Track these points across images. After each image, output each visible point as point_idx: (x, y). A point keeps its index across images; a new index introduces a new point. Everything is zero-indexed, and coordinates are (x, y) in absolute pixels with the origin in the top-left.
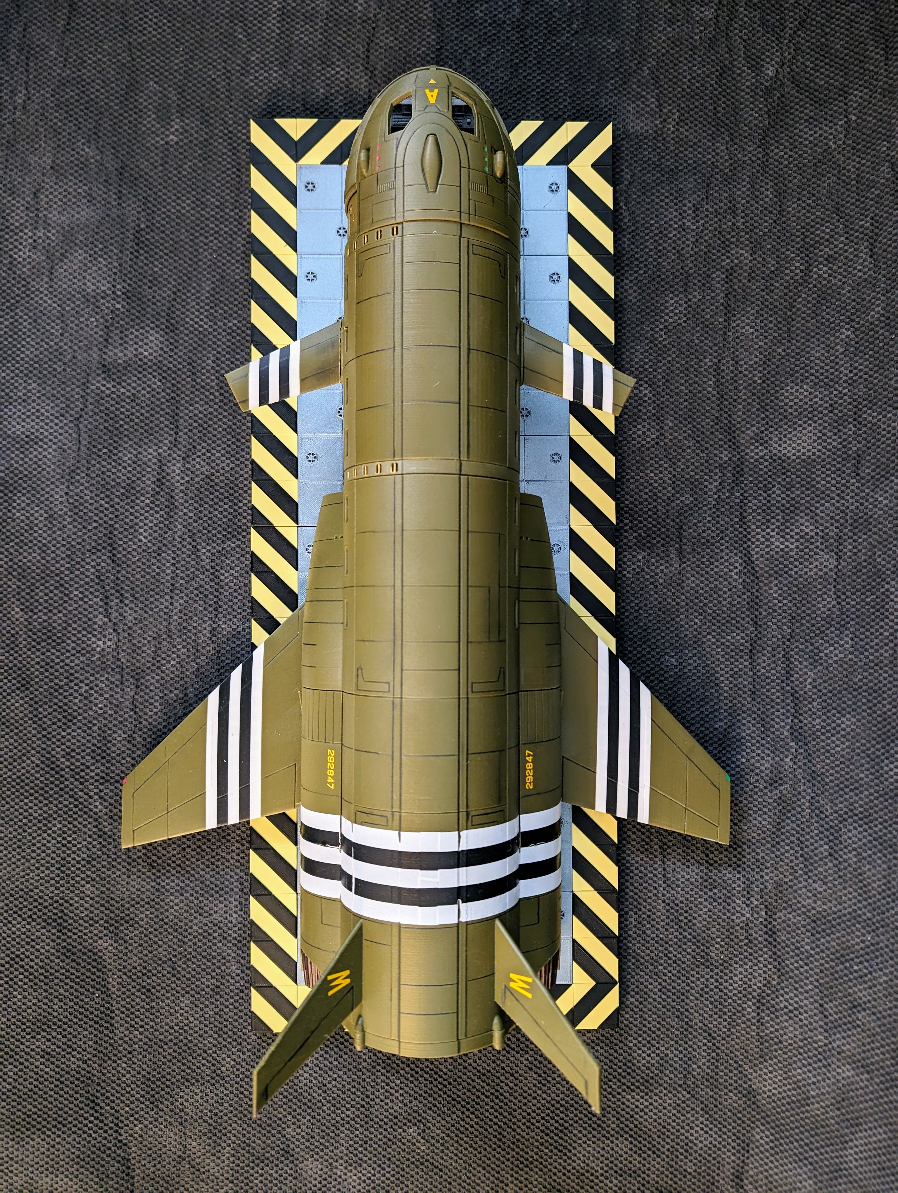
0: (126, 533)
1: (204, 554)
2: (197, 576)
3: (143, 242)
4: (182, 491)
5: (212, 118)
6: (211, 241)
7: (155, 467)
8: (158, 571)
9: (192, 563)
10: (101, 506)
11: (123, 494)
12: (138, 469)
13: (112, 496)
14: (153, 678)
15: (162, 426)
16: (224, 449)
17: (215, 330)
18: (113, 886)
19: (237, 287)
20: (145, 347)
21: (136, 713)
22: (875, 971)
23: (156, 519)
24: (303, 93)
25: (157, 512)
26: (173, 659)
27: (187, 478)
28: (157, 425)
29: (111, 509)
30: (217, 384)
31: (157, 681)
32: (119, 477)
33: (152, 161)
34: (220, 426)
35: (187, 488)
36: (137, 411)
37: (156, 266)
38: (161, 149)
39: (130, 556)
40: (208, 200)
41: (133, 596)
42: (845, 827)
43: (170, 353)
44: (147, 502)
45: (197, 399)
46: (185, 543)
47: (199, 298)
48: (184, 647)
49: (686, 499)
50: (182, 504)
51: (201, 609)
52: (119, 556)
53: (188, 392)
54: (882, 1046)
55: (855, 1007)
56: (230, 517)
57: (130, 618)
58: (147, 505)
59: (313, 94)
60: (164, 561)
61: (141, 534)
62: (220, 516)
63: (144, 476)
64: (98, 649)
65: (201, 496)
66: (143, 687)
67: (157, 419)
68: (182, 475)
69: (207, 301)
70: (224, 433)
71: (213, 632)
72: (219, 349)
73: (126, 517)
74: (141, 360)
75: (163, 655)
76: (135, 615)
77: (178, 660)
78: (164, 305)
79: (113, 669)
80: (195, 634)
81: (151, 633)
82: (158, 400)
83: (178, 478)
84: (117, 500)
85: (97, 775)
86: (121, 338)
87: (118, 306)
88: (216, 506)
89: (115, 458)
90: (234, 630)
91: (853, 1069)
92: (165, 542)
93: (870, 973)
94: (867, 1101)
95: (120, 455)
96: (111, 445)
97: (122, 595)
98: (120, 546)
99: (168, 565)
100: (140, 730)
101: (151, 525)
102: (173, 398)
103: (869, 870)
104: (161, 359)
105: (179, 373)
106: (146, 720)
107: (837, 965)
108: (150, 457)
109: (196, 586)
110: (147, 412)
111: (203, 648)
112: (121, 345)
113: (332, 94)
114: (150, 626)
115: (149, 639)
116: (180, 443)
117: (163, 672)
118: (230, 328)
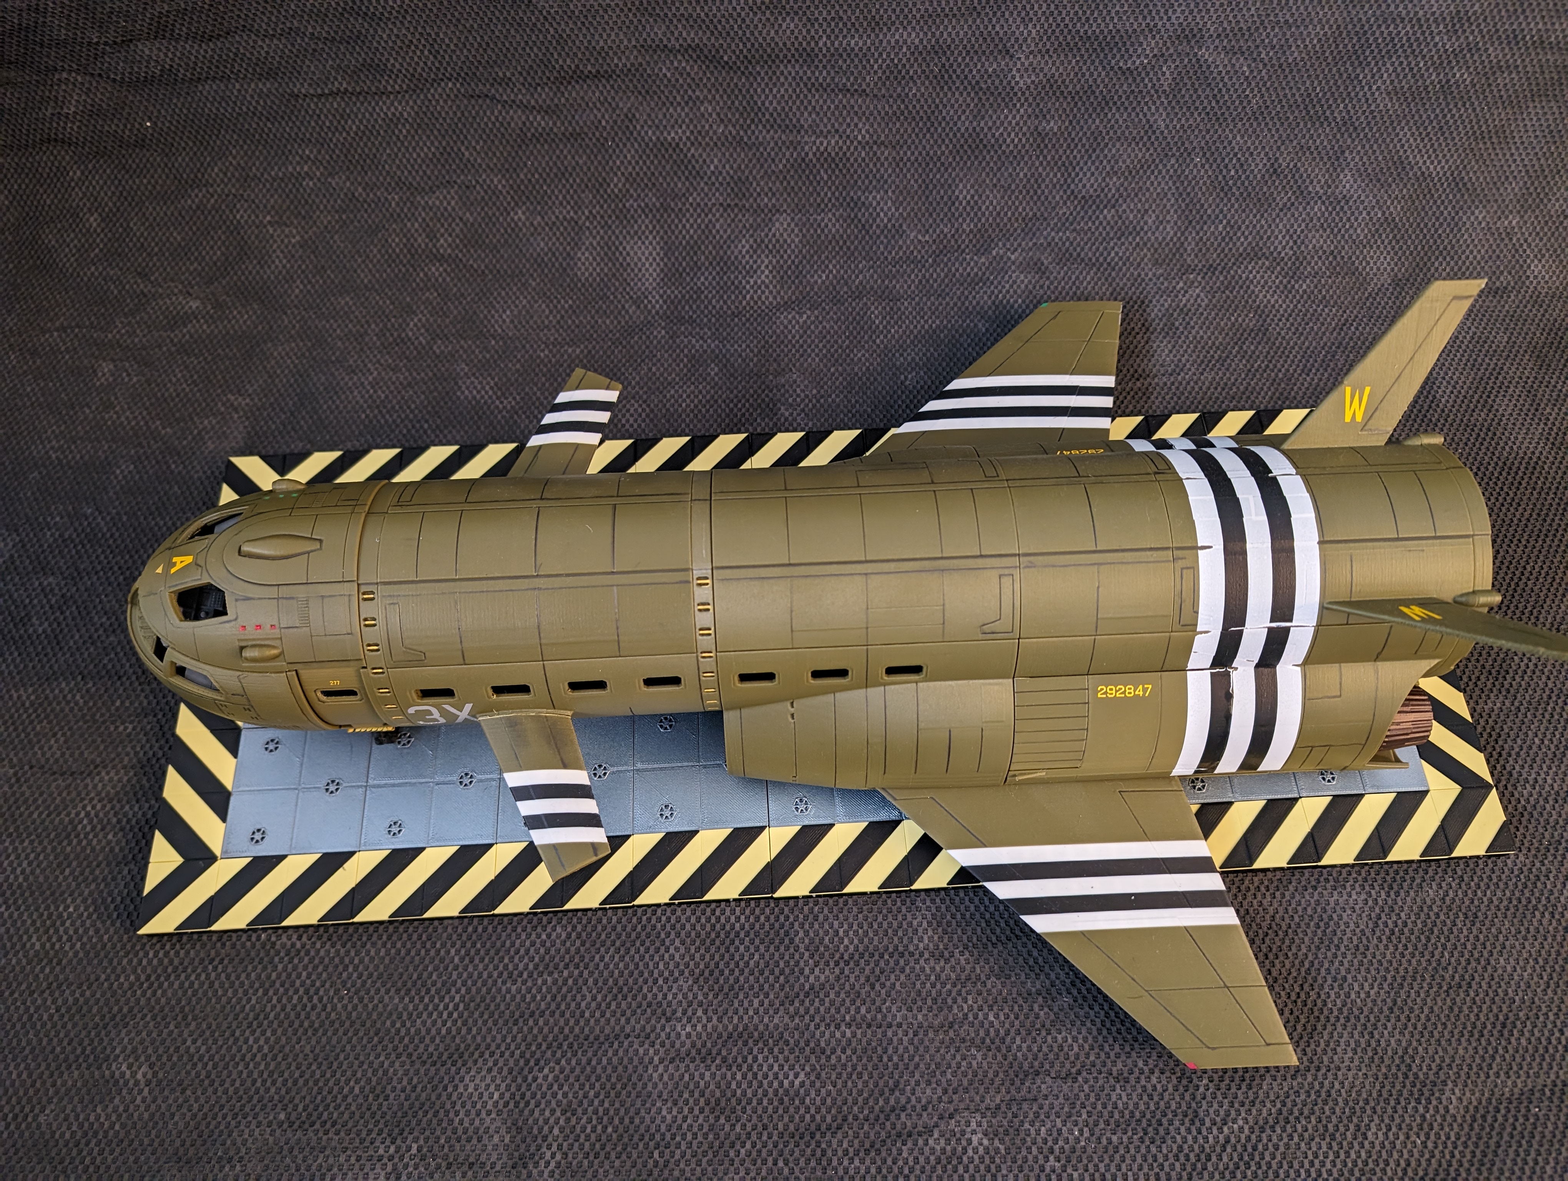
0: (792, 1110)
1: (817, 978)
2: (853, 987)
3: (310, 1115)
4: (720, 1019)
5: (120, 1010)
6: (320, 1000)
7: (682, 1066)
8: (849, 1052)
9: (832, 996)
10: (749, 1154)
11: (728, 1119)
12: (686, 1095)
13: (732, 1137)
14: (1019, 1048)
15: (615, 1060)
16: (652, 957)
17: (464, 984)
18: (1359, 1093)
19: (398, 952)
20: (485, 1097)
21: (1079, 1073)
22: (1233, 149)
23: (766, 1059)
24: (108, 865)
25: (755, 1059)
26: (986, 1017)
27: (700, 1013)
28: (615, 1069)
29: (754, 1136)
30: (551, 974)
31: (1024, 1041)
32: (701, 1127)
33: (174, 1109)
34: (617, 966)
35: (715, 1012)
36: (591, 1103)
37: (352, 1090)
38: (156, 1092)
39: (829, 1101)
40: (253, 1009)
41: (892, 1091)
42: (1080, 192)
43: (497, 1056)
44: (739, 1077)
45: (573, 1005)
46: (802, 1011)
47: (410, 1015)
48: (965, 1000)
49: (713, 369)
50: (741, 1018)
51: (903, 977)
52: (829, 1119)
53: (562, 1022)
54: (1311, 136)
55: (1275, 171)
56: (757, 941)
57: (929, 1092)
58: (744, 1077)
59: (112, 850)
60: (833, 1042)
61: (792, 1084)
62: (757, 957)
63: (697, 1085)
64: (986, 1142)
65: (726, 990)
66: (1036, 1064)
67: (604, 1069)
68: (694, 1020)
69: (417, 1000)
70: (627, 959)
71: (938, 956)
72: (495, 974)
73: (765, 1110)
74: (506, 1104)
75: (982, 1033)
76: (923, 1085)
77: (986, 1009)
78: (417, 1072)
79: (1015, 1116)
80: (944, 985)
81: (948, 1057)
82: (572, 1071)
83: (699, 1028)
84: (738, 1128)
85: (1189, 1131)
86: (469, 1140)
87: (414, 1150)
88: (741, 964)
89: (668, 1136)
90: (930, 924)
91: (1343, 170)
92: (802, 1044)
93: (1236, 155)
94: (1374, 152)
95: (663, 1128)
96: (646, 1147)
97: (893, 1110)
98: (813, 1117)
99: (838, 1035)
100: (1104, 1064)
101: (776, 1068)
102: (570, 1046)
103: (1124, 162)
104: (505, 1070)
105: (529, 1038)
106: (1087, 1056)
107: (1233, 194)
108: (666, 1078)
109: (867, 988)
110: (592, 1087)
111: (963, 970)
112: (479, 1140)
113: (119, 822)
114: (938, 1058)
115: (958, 1058)
116: (643, 1028)
117: (1007, 1033)
118: (462, 959)
